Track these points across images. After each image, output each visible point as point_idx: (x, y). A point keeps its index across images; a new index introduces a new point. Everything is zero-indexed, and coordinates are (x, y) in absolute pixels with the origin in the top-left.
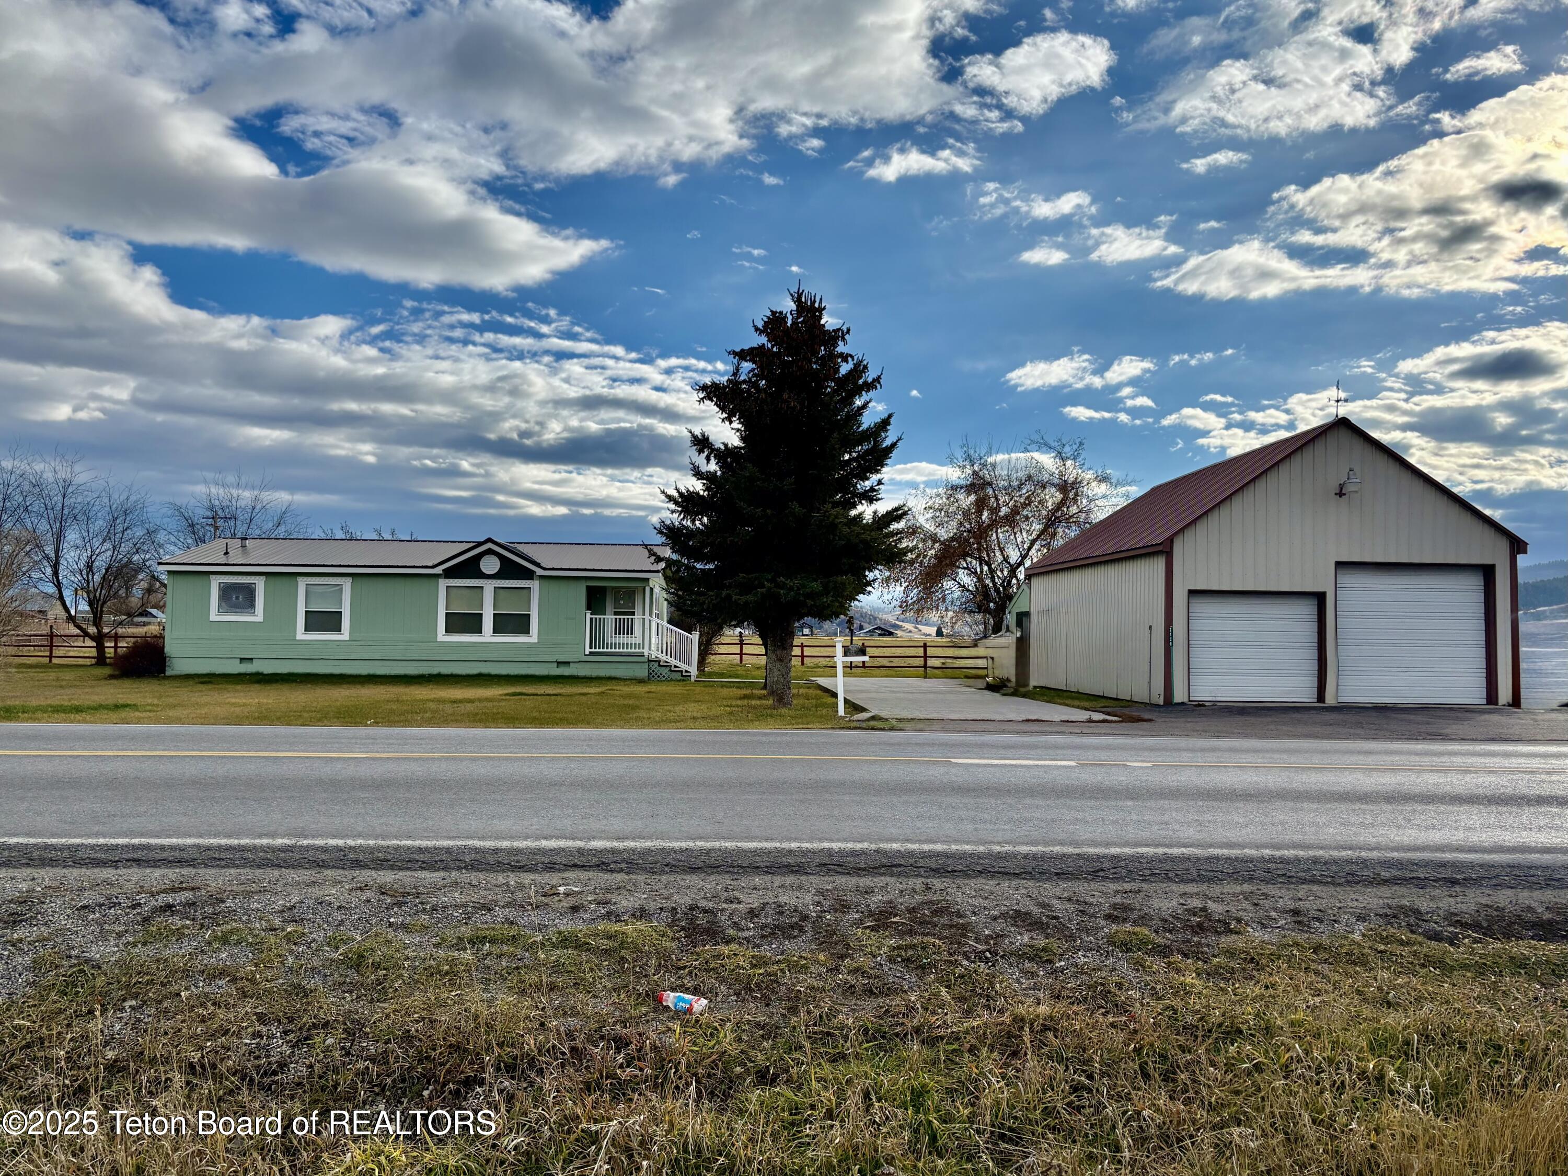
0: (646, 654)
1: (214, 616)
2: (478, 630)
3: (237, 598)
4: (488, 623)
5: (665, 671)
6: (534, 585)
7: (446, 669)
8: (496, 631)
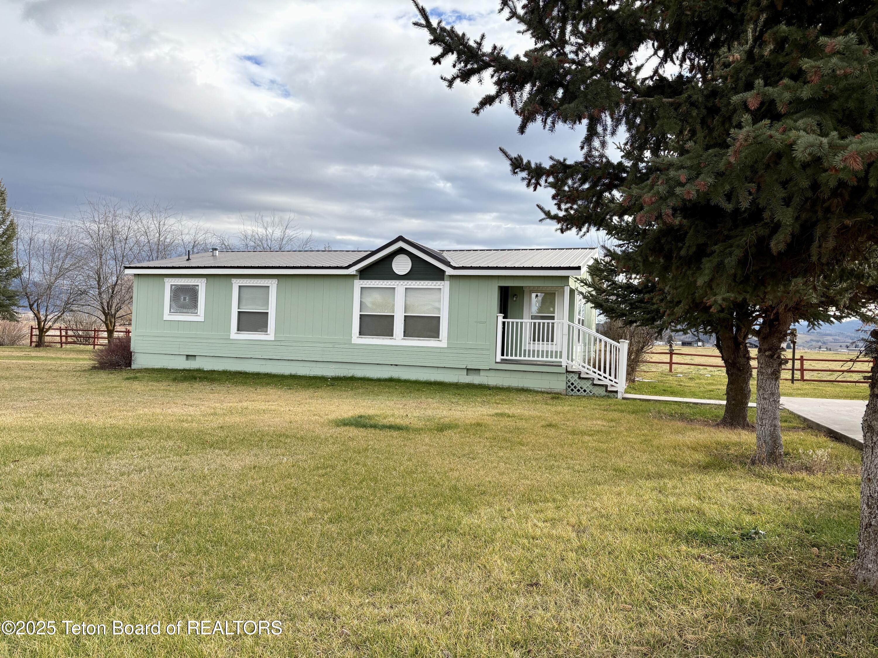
0: (564, 364)
1: (167, 316)
2: (389, 332)
3: (185, 299)
4: (399, 326)
5: (586, 385)
6: (445, 286)
7: (359, 372)
8: (407, 334)
